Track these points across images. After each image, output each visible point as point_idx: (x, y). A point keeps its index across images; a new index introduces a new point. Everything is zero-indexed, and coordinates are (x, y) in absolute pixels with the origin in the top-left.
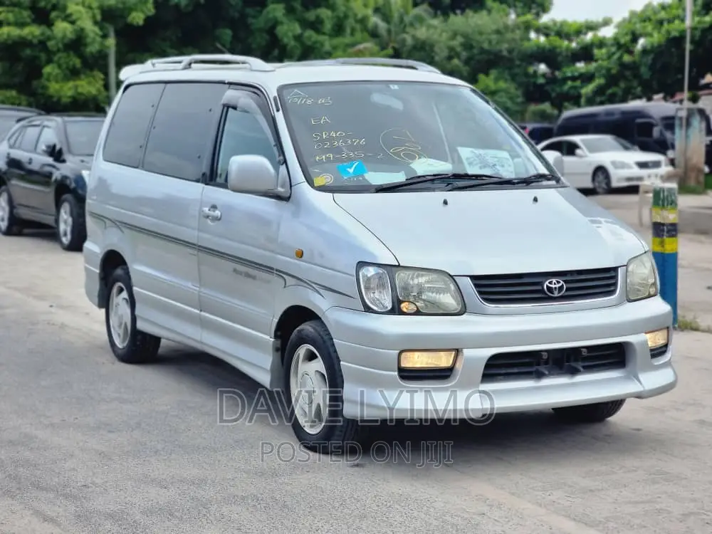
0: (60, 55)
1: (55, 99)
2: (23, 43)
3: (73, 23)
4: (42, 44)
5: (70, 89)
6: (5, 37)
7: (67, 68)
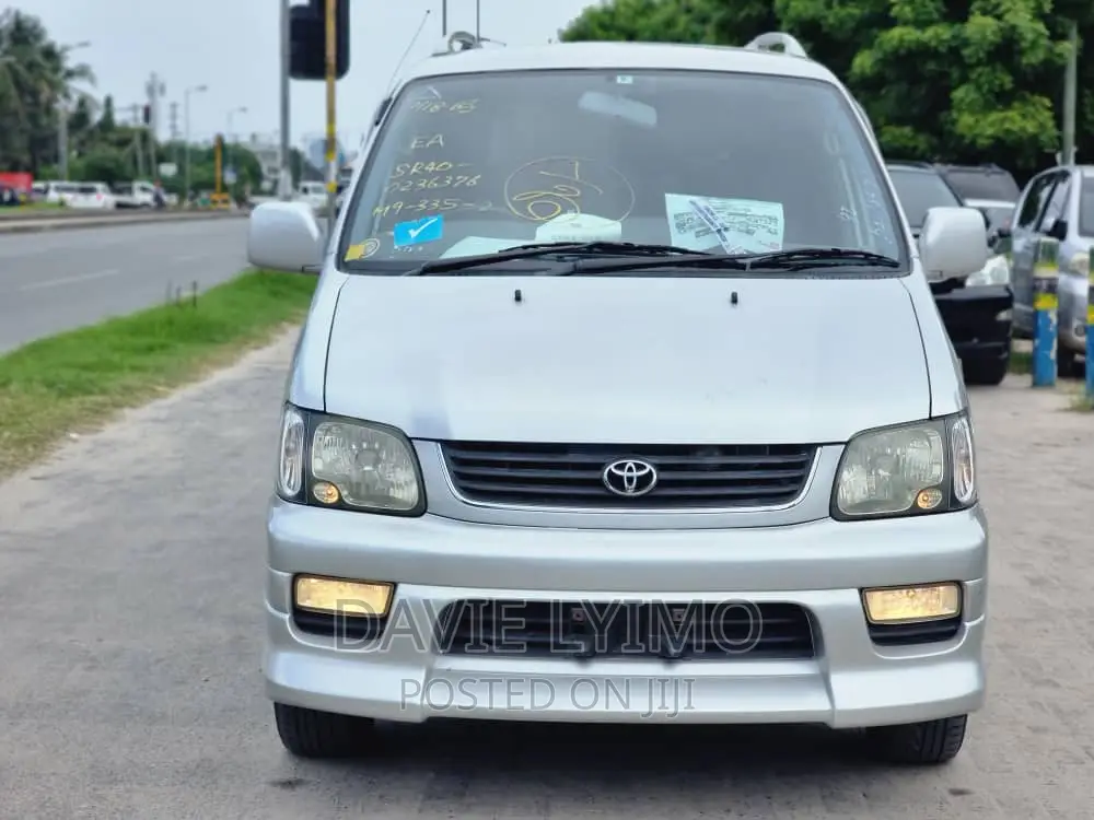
0: (980, 70)
1: (967, 141)
2: (923, 52)
3: (999, 17)
4: (954, 52)
5: (992, 124)
6: (895, 43)
7: (990, 91)
